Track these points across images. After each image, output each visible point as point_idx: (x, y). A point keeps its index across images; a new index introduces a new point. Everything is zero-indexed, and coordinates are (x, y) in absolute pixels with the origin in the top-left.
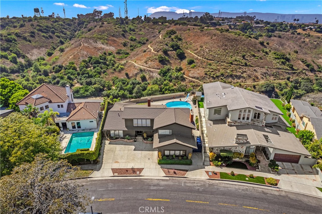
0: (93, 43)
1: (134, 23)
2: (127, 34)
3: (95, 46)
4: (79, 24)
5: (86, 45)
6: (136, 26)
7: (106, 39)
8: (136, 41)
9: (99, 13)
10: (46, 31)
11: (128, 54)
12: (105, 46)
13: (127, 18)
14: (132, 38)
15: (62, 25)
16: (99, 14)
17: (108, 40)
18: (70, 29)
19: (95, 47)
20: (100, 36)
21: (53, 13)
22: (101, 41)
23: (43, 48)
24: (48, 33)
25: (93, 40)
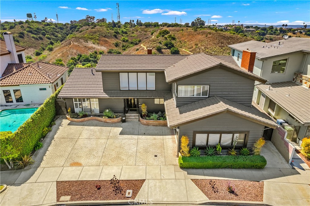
0: (84, 42)
1: (126, 27)
2: (119, 36)
3: (85, 45)
4: (71, 28)
5: (76, 44)
6: (128, 30)
7: (97, 39)
8: (129, 42)
9: (92, 19)
10: (36, 32)
11: (120, 53)
12: (96, 46)
13: (119, 22)
14: (124, 39)
15: (54, 28)
17: (99, 40)
18: (62, 32)
19: (85, 47)
20: (92, 36)
21: (46, 18)
22: (92, 41)
23: (32, 49)
24: (39, 35)
25: (83, 39)
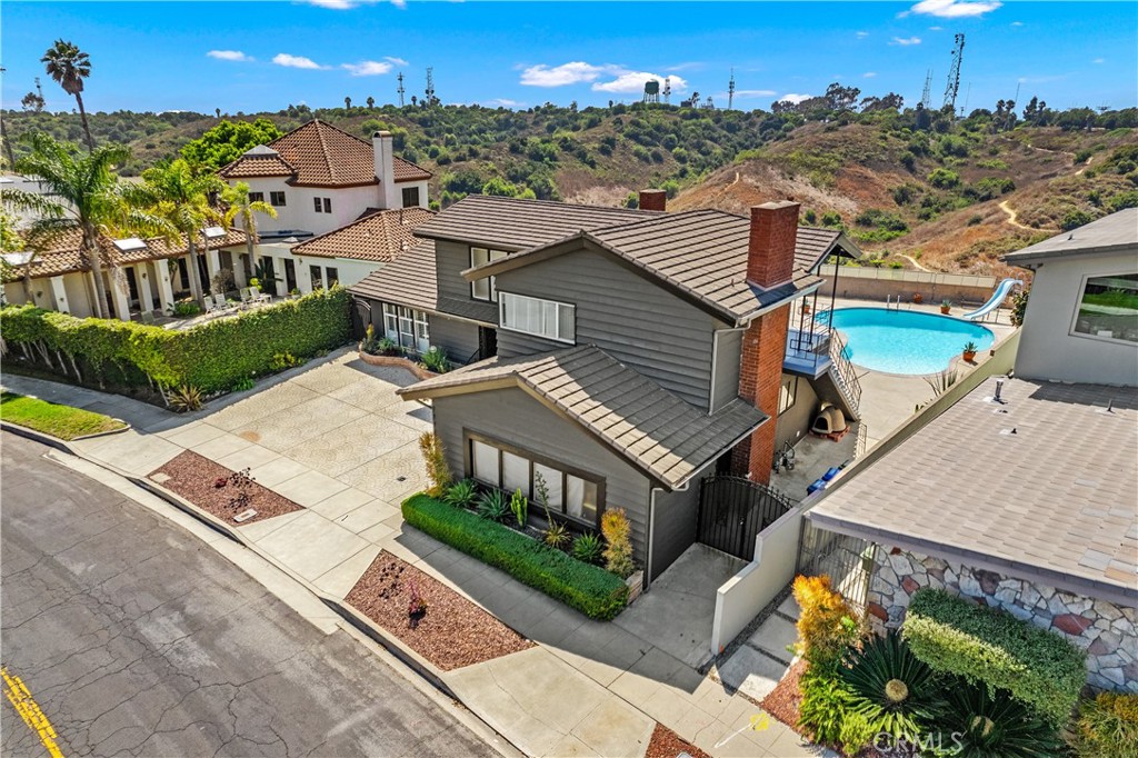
0: (779, 178)
1: (973, 130)
2: (927, 161)
3: (780, 189)
4: (764, 127)
5: (750, 181)
6: (977, 141)
7: (833, 171)
8: (958, 188)
9: (846, 95)
10: (648, 139)
11: (902, 228)
12: (819, 194)
13: (949, 109)
14: (943, 174)
15: (707, 127)
16: (846, 100)
17: (838, 175)
18: (729, 140)
19: (780, 193)
20: (815, 158)
21: (695, 94)
22: (812, 174)
23: (623, 188)
24: (656, 146)
25: (782, 167)
